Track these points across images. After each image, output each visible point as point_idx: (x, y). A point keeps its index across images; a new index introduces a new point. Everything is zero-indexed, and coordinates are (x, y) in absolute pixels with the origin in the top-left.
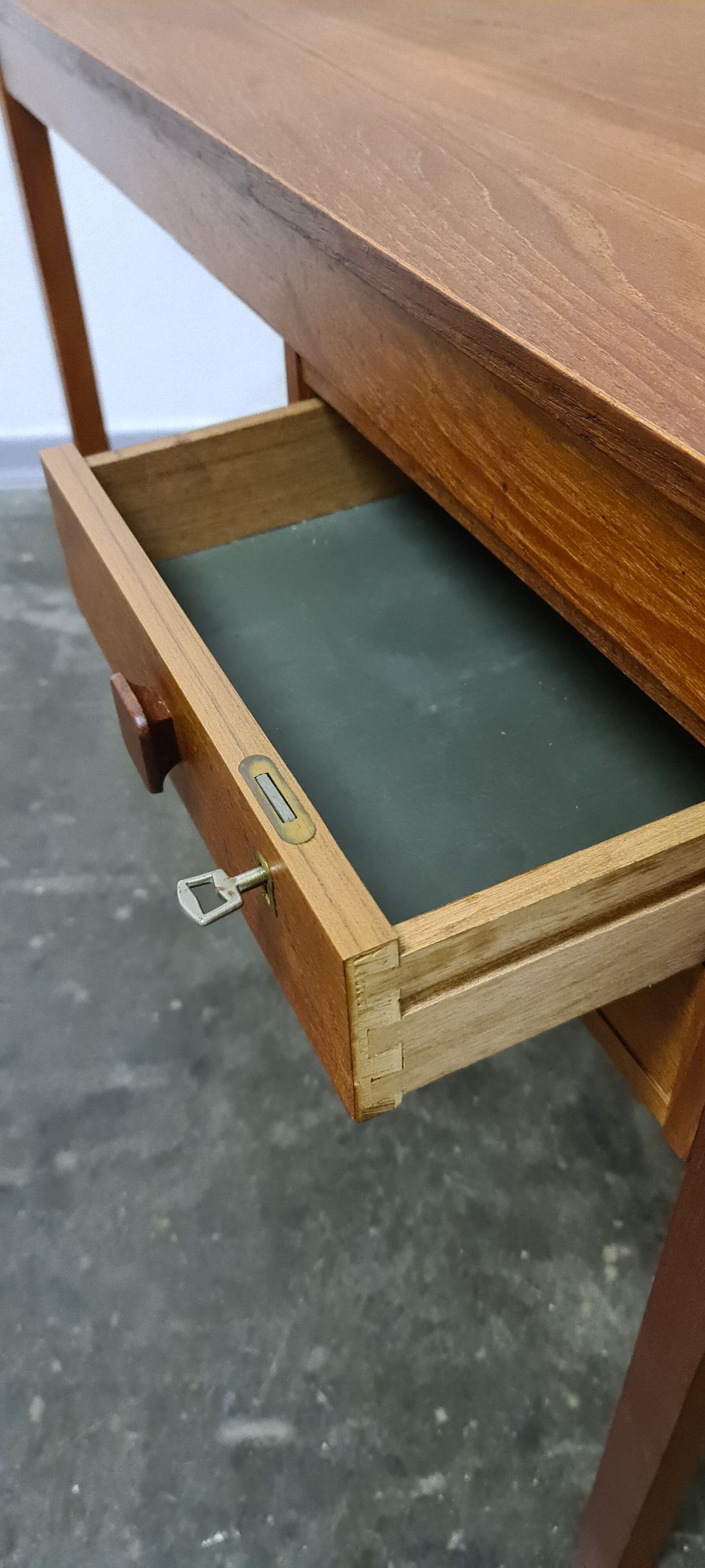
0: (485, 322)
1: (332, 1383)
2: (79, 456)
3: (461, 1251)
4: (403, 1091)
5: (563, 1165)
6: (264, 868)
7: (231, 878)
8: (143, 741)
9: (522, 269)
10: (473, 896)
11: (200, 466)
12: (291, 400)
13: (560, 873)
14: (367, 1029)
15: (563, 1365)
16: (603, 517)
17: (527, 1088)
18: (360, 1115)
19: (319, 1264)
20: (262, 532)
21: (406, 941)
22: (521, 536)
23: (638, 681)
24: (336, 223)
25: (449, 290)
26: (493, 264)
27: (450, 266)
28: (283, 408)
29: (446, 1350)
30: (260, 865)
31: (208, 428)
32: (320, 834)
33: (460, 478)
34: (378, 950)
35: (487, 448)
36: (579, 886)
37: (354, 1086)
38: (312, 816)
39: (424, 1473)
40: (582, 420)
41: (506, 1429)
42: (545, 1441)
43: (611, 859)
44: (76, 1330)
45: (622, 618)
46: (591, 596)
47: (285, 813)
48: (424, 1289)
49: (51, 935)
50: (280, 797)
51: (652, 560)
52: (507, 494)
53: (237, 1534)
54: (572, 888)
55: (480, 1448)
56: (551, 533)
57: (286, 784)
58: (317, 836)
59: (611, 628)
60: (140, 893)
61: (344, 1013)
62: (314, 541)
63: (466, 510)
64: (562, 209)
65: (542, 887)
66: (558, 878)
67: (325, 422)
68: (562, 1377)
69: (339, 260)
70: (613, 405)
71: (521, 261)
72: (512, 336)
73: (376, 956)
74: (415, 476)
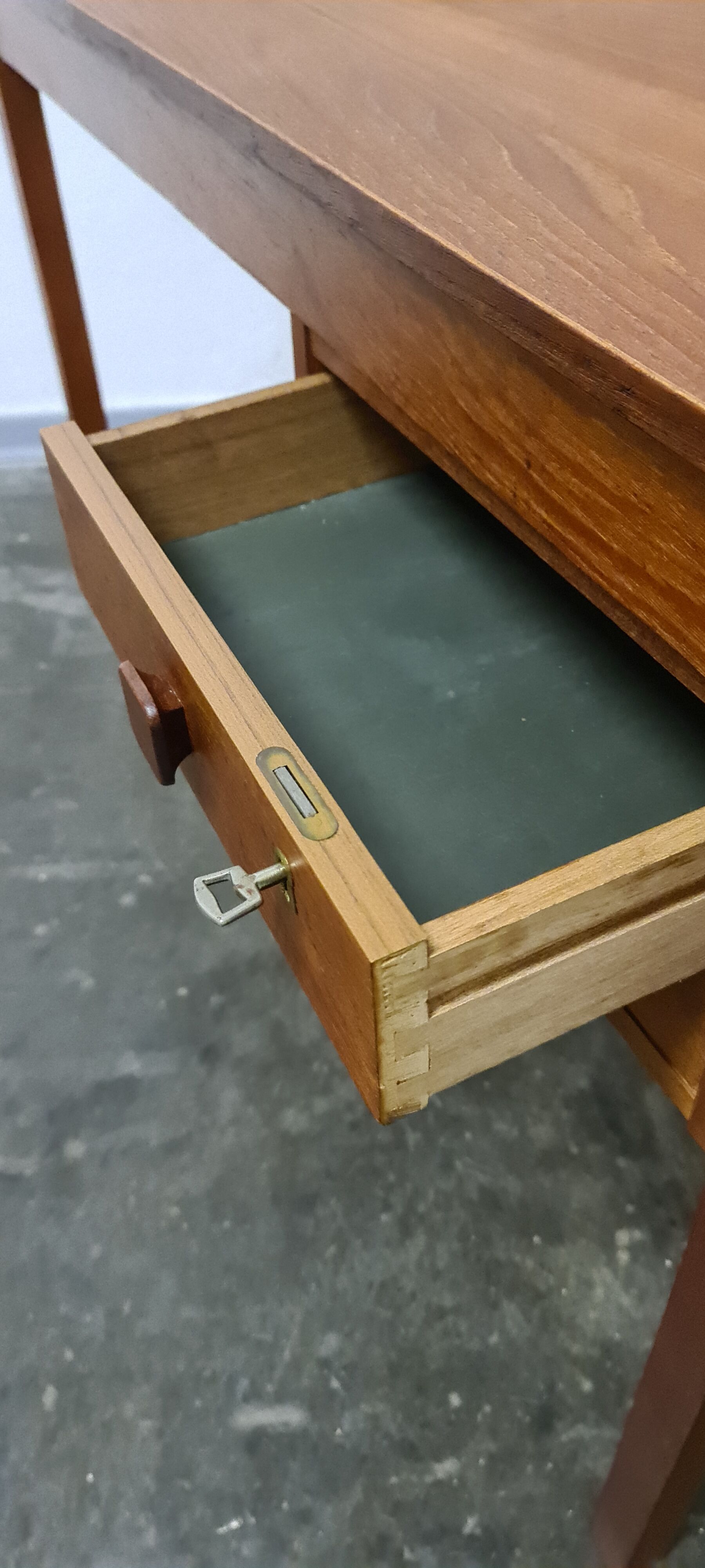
0: (510, 289)
1: (345, 1368)
2: (82, 434)
3: (473, 1237)
4: (429, 1093)
5: (574, 1150)
6: (283, 864)
7: (250, 876)
8: (154, 731)
9: (546, 231)
10: (502, 893)
11: (207, 444)
12: (299, 374)
13: (592, 868)
14: (394, 1031)
15: (576, 1349)
16: (635, 495)
17: (538, 1073)
18: (385, 1118)
19: (332, 1250)
20: (270, 512)
21: (435, 942)
22: (545, 516)
23: (669, 666)
24: (346, 184)
25: (471, 256)
26: (516, 227)
27: (471, 230)
28: (291, 383)
29: (459, 1335)
30: (279, 861)
31: (214, 404)
32: (343, 830)
33: (480, 454)
34: (405, 952)
35: (511, 424)
36: (612, 882)
37: (380, 1090)
38: (334, 812)
39: (439, 1459)
40: (615, 393)
41: (519, 1413)
42: (559, 1426)
43: (644, 853)
44: (88, 1318)
45: (654, 601)
46: (620, 578)
47: (306, 808)
48: (437, 1275)
49: (55, 922)
50: (300, 790)
51: (688, 541)
52: (531, 472)
53: (252, 1520)
54: (605, 884)
55: (494, 1433)
56: (578, 513)
57: (307, 778)
58: (340, 832)
59: (642, 612)
60: (145, 879)
61: (370, 1016)
62: (324, 521)
63: (486, 488)
64: (586, 170)
65: (574, 883)
66: (591, 873)
67: (335, 397)
68: (575, 1361)
69: (352, 226)
70: (650, 377)
71: (546, 224)
72: (539, 304)
73: (405, 957)
74: (432, 453)
